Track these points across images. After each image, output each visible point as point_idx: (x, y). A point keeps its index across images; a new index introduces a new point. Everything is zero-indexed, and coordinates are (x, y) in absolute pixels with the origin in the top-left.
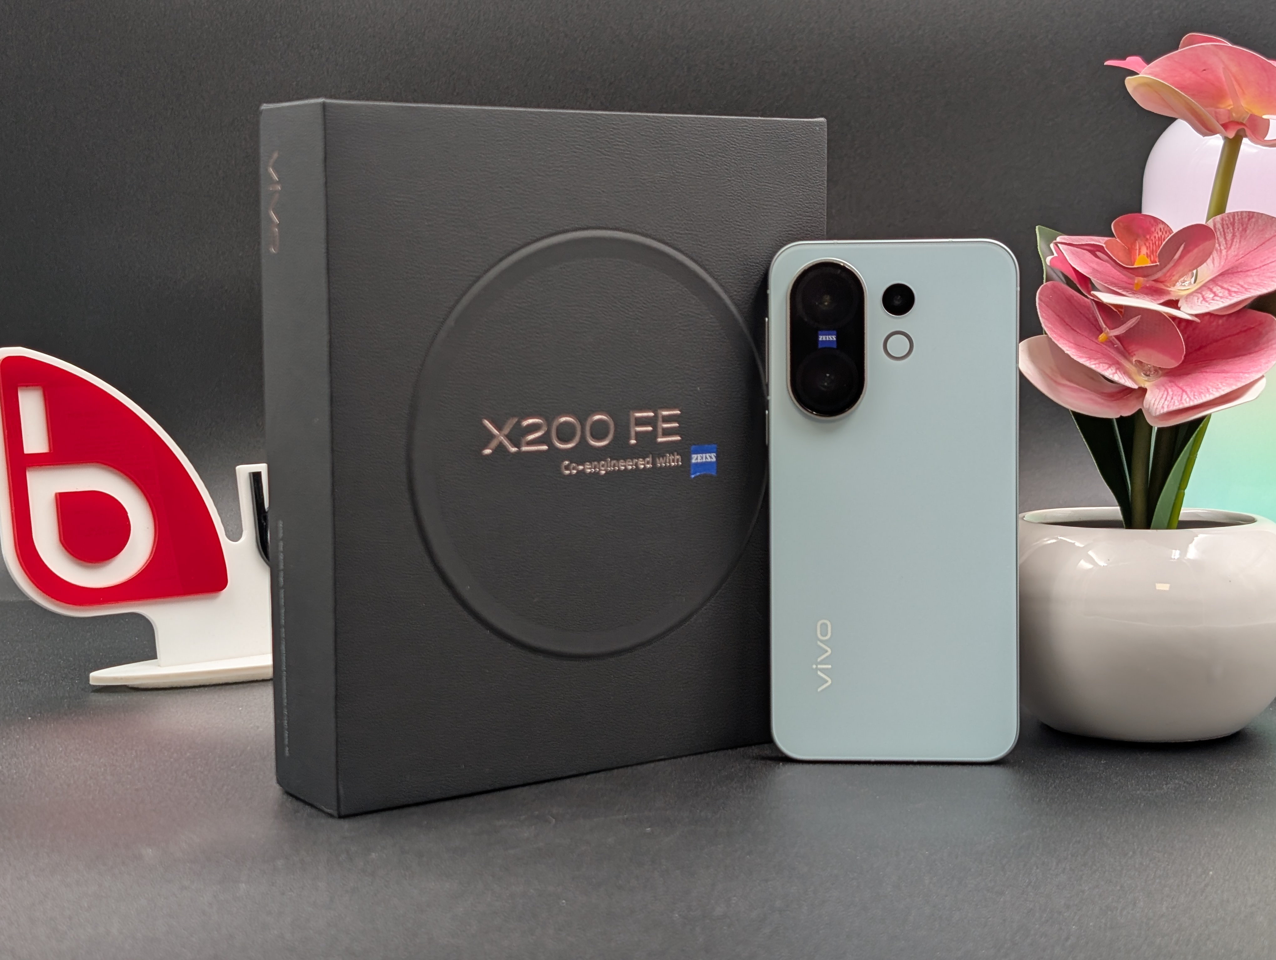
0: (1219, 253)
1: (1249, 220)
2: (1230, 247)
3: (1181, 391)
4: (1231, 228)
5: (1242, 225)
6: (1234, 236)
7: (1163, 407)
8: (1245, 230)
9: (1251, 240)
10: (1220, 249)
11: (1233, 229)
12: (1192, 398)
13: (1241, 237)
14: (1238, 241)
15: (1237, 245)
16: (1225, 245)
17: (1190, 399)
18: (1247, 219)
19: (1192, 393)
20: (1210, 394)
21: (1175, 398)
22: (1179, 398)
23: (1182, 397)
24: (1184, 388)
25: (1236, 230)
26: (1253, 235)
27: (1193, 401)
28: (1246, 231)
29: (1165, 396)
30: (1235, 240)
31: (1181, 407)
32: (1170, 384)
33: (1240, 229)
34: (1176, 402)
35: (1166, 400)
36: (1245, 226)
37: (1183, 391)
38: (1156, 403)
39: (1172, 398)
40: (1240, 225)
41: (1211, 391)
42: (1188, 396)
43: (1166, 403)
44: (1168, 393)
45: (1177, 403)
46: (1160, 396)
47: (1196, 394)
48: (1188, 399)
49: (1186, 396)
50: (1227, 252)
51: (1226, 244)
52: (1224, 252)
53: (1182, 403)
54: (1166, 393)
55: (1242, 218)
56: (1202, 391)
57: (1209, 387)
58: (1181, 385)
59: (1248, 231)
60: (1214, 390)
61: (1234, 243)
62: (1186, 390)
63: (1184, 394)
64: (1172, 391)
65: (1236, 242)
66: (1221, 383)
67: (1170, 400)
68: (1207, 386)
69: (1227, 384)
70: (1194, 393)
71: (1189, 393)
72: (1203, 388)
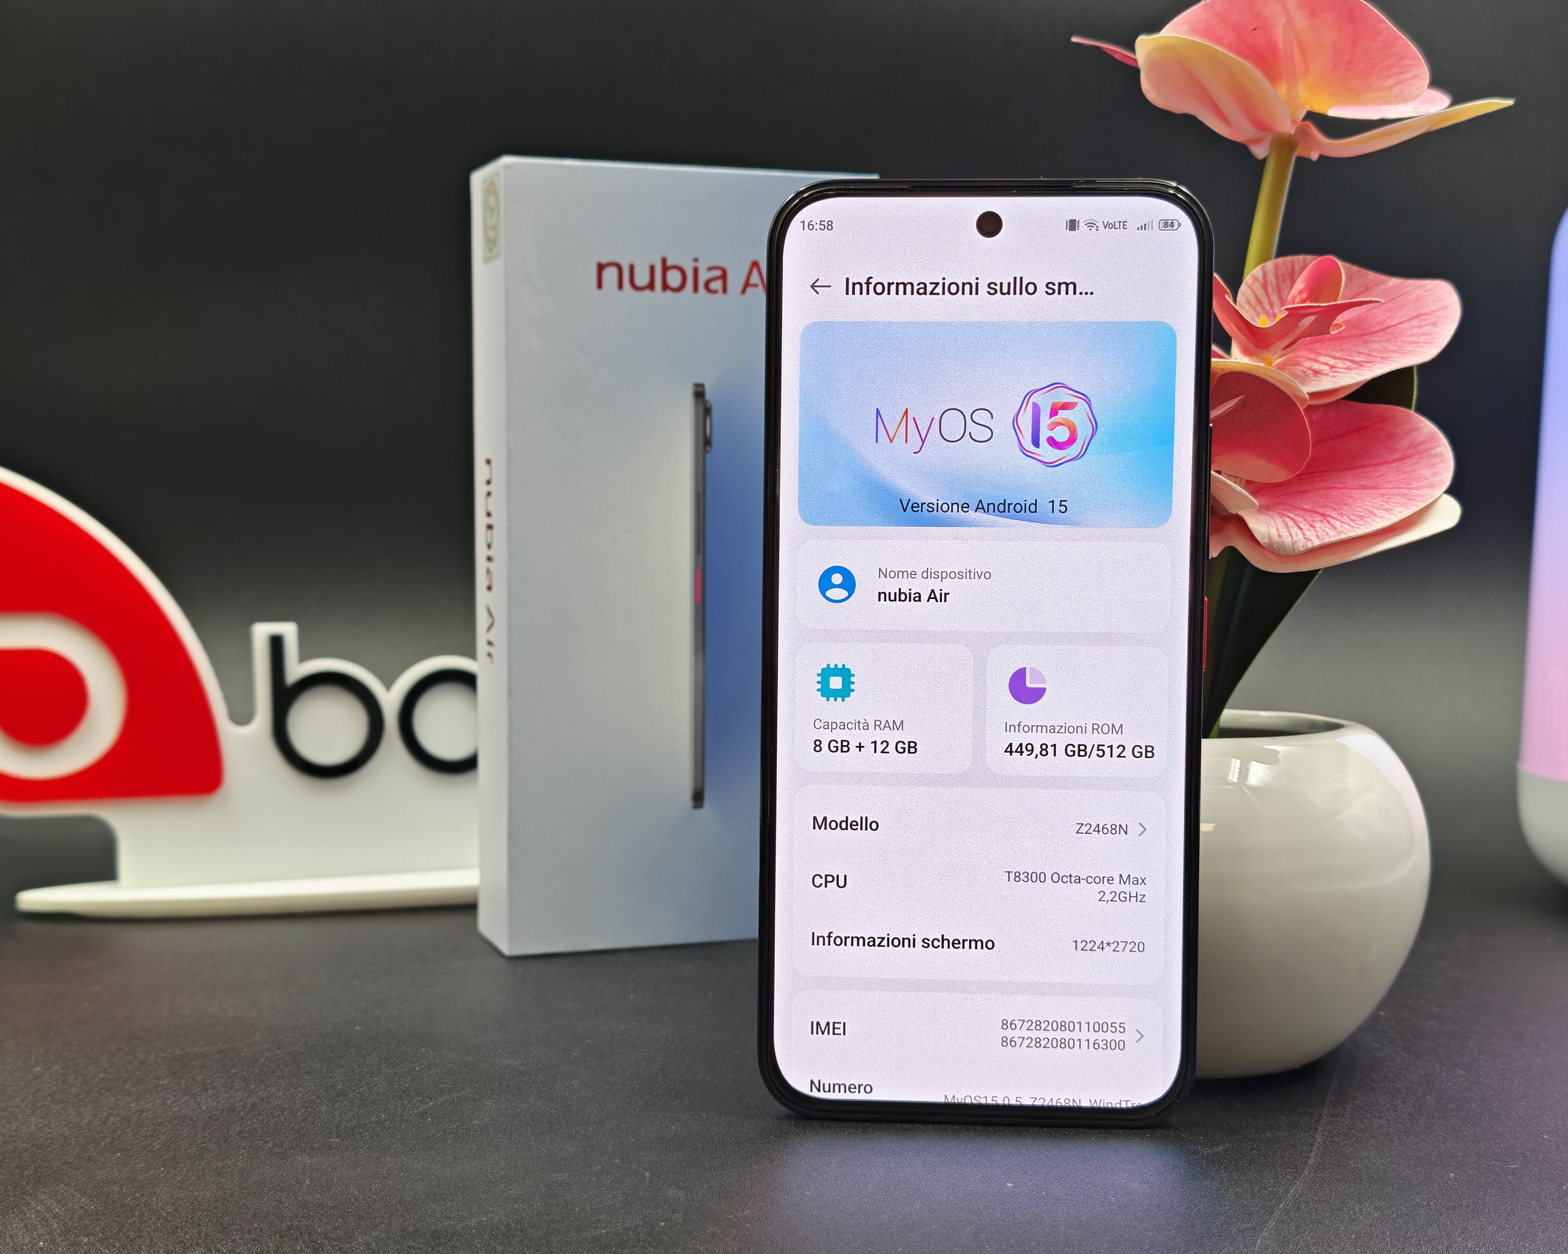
3: (1318, 515)
7: (1307, 539)
12: (1352, 524)
17: (1350, 526)
19: (1345, 517)
20: (1381, 518)
21: (1317, 525)
22: (1327, 525)
23: (1329, 522)
24: (1320, 511)
27: (1359, 528)
29: (1291, 523)
31: (1343, 536)
34: (1327, 530)
35: (1299, 526)
37: (1323, 515)
38: (1286, 533)
39: (1311, 525)
41: (1376, 512)
42: (1342, 522)
43: (1308, 533)
45: (1329, 532)
47: (1352, 518)
48: (1346, 526)
49: (1338, 522)
53: (1341, 532)
54: (1287, 520)
56: (1362, 514)
57: (1369, 509)
58: (1306, 507)
60: (1381, 511)
62: (1327, 513)
63: (1330, 520)
64: (1299, 516)
66: (1385, 502)
67: (1311, 529)
68: (1364, 507)
69: (1397, 503)
70: (1349, 517)
71: (1339, 518)
72: (1360, 509)
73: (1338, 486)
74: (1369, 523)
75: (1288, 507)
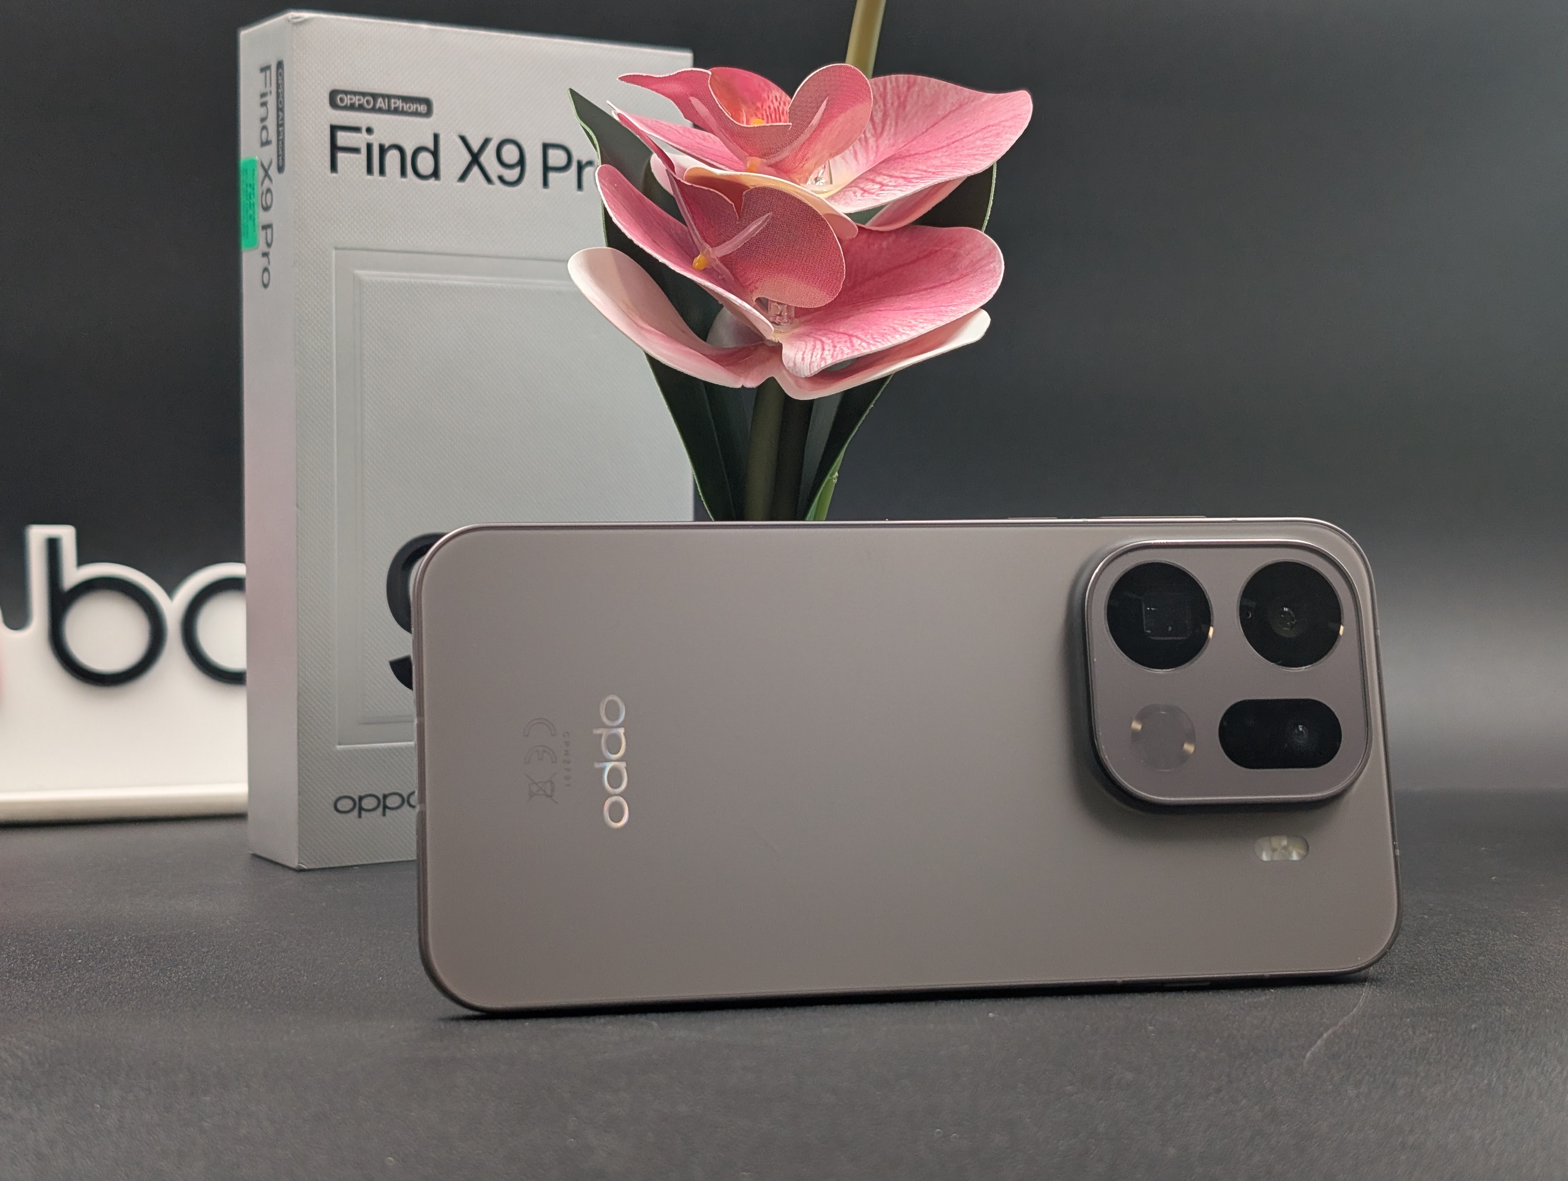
0: (864, 143)
1: (909, 88)
2: (882, 133)
3: (846, 338)
4: (881, 103)
5: (899, 98)
6: (885, 115)
7: (823, 358)
8: (903, 105)
9: (915, 121)
10: (865, 137)
11: (885, 105)
12: (871, 342)
13: (897, 116)
14: (894, 124)
15: (892, 130)
16: (872, 131)
17: (868, 343)
18: (905, 88)
19: (869, 336)
20: (901, 334)
21: (839, 345)
22: (849, 345)
23: (851, 342)
24: (851, 332)
25: (889, 105)
26: (916, 113)
28: (905, 107)
29: (818, 346)
30: (888, 123)
32: (820, 333)
33: (896, 104)
34: (845, 349)
35: (823, 349)
36: (902, 99)
37: (850, 336)
38: (808, 357)
39: (835, 347)
40: (896, 98)
41: (900, 329)
42: (862, 340)
43: (826, 352)
44: (823, 343)
45: (846, 351)
46: (810, 346)
47: (875, 336)
48: (864, 344)
49: (859, 342)
50: (877, 141)
51: (875, 129)
52: (872, 141)
53: (857, 350)
54: (817, 343)
55: (898, 87)
56: (886, 332)
57: (896, 326)
58: (841, 330)
59: (908, 108)
60: (906, 328)
61: (887, 128)
62: (855, 334)
63: (854, 340)
64: (829, 339)
65: (891, 124)
66: (915, 320)
67: (832, 349)
68: (891, 325)
69: (925, 320)
70: (872, 335)
71: (863, 337)
72: (886, 328)
73: (881, 309)
74: (887, 339)
75: (825, 332)
